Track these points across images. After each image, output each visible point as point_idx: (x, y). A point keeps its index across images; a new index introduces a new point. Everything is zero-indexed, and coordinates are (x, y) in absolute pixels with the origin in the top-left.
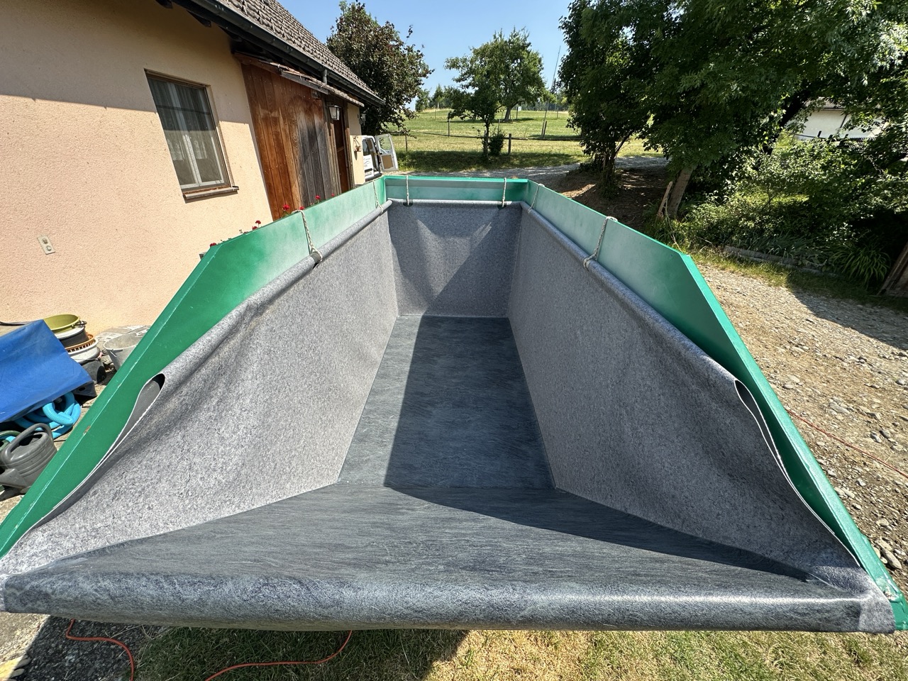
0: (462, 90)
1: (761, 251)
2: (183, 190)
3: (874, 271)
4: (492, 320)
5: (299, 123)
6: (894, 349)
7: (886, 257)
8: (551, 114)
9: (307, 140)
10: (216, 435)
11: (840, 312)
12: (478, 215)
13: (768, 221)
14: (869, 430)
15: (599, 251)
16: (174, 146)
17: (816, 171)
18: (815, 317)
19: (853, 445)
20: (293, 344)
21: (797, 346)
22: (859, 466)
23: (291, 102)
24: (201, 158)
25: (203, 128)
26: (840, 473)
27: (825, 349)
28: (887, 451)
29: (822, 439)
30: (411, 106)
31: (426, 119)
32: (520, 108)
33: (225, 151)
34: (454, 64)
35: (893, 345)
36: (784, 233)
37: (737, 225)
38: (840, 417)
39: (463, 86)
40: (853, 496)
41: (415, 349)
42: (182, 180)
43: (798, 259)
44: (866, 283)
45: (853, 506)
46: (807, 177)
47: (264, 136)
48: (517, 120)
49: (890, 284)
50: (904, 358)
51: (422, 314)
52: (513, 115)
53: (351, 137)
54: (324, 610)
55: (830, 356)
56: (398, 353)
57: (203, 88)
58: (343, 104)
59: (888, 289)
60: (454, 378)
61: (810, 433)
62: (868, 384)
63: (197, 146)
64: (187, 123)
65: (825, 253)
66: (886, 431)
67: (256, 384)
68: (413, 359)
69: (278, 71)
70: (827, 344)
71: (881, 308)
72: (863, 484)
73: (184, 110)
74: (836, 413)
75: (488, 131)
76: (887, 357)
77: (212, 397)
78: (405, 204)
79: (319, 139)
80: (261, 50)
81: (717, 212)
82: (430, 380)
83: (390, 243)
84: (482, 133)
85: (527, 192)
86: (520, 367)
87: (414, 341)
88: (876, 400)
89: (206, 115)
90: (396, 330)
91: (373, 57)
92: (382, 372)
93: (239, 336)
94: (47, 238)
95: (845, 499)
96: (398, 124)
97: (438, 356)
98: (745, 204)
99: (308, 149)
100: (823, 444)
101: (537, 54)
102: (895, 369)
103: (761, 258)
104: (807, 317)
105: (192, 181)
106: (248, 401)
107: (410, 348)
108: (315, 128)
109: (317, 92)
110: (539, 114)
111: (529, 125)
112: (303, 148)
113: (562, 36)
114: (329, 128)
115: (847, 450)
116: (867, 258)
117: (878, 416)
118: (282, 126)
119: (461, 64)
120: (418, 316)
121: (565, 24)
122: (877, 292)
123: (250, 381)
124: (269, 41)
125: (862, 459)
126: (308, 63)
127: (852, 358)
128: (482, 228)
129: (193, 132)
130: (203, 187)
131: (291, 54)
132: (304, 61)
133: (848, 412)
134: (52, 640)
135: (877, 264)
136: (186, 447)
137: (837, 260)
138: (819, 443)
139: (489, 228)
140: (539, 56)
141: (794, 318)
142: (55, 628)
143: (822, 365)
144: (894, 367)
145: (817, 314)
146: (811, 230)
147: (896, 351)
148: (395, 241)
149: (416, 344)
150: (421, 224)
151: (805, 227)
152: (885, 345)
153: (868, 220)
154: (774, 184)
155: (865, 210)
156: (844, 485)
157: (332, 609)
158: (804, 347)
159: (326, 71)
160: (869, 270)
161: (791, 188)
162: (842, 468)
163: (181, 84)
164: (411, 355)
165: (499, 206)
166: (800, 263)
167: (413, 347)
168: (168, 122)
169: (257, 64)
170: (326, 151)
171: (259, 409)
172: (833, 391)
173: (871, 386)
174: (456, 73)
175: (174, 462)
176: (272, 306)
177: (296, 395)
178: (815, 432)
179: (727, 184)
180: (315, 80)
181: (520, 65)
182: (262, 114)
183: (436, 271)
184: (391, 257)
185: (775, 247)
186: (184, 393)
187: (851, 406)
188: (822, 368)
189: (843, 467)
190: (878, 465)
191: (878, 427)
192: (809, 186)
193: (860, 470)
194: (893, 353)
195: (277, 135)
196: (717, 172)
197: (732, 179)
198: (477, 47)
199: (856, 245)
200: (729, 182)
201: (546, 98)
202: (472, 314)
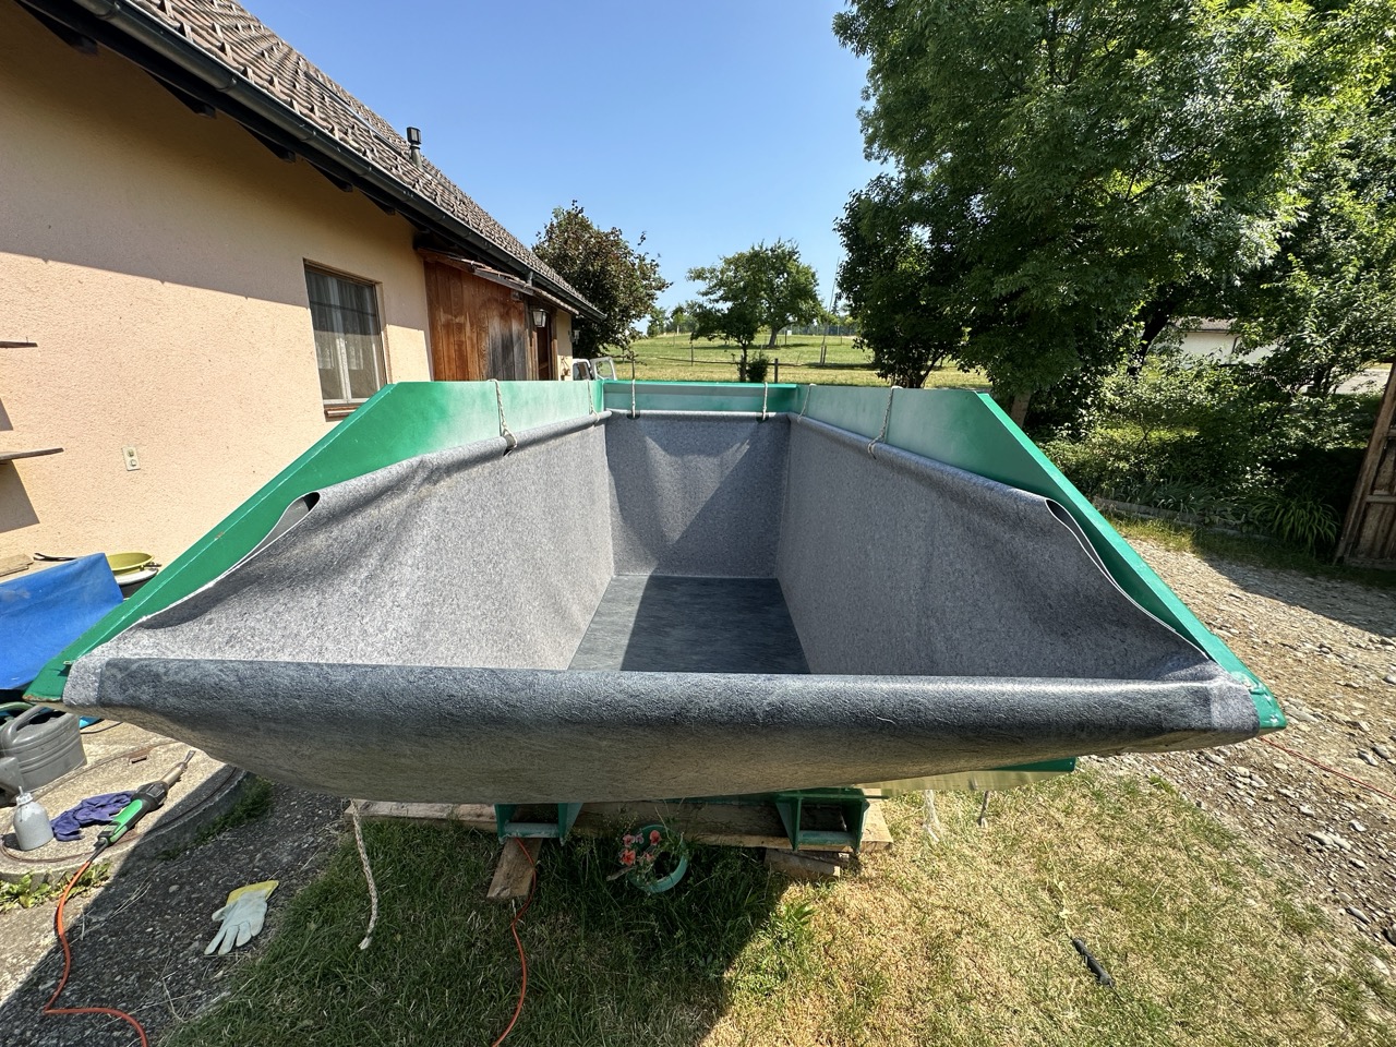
0: (709, 306)
1: (1148, 504)
2: (325, 406)
3: (1318, 530)
4: (753, 581)
5: (491, 331)
6: (1373, 636)
7: (1331, 511)
8: (831, 339)
9: (500, 350)
10: (358, 623)
11: (1280, 586)
12: (729, 431)
13: (1147, 461)
14: (1354, 746)
15: (887, 432)
16: (322, 350)
17: (1200, 395)
18: (1242, 592)
19: (1332, 769)
20: (469, 543)
21: (1220, 629)
22: (1349, 801)
23: (484, 305)
24: (355, 368)
25: (364, 332)
26: (1320, 811)
27: (1265, 633)
28: (1389, 779)
29: (1281, 758)
30: (642, 325)
31: (662, 345)
32: (789, 332)
33: (389, 361)
34: (699, 275)
35: (1370, 631)
36: (1175, 479)
37: (1105, 468)
38: (1304, 727)
39: (710, 301)
40: (1349, 847)
41: (637, 617)
42: (327, 394)
43: (1204, 515)
44: (1312, 548)
45: (1351, 862)
46: (1191, 404)
47: (443, 346)
48: (786, 346)
49: (1346, 549)
50: (1390, 648)
51: (649, 573)
52: (780, 339)
53: (559, 358)
54: (512, 694)
55: (1273, 643)
56: (613, 623)
57: (372, 285)
58: (552, 311)
59: (1347, 556)
60: (696, 654)
61: (1261, 750)
62: (1341, 682)
63: (353, 353)
64: (344, 325)
65: (1242, 506)
66: (1381, 748)
67: (416, 576)
68: (633, 631)
69: (471, 269)
70: (1267, 626)
71: (1343, 582)
72: (1361, 829)
73: (343, 308)
74: (1297, 722)
75: (746, 355)
76: (1363, 646)
77: (361, 567)
78: (630, 416)
79: (516, 349)
80: (453, 244)
81: (1074, 452)
82: (659, 657)
83: (607, 469)
84: (738, 359)
85: (795, 400)
86: (796, 640)
87: (637, 607)
88: (1356, 704)
89: (370, 318)
90: (610, 593)
91: (593, 266)
92: (587, 645)
93: (407, 497)
94: (134, 449)
95: (1336, 852)
96: (622, 346)
97: (673, 626)
98: (1112, 442)
99: (500, 363)
100: (1285, 767)
101: (809, 267)
102: (1378, 662)
103: (1149, 514)
104: (1231, 591)
105: (339, 396)
106: (404, 594)
107: (630, 616)
108: (511, 335)
109: (520, 293)
110: (817, 339)
111: (803, 352)
112: (493, 360)
113: (838, 239)
114: (531, 337)
115: (1325, 776)
116: (1302, 512)
117: (1364, 725)
118: (468, 333)
119: (708, 275)
120: (642, 576)
121: (841, 226)
122: (1331, 560)
123: (409, 566)
124: (463, 235)
125: (1352, 790)
126: (509, 263)
127: (1309, 646)
128: (735, 448)
129: (350, 336)
130: (353, 404)
131: (489, 251)
132: (505, 260)
133: (1315, 719)
134: (17, 1023)
135: (1320, 520)
136: (319, 620)
137: (1261, 515)
138: (1277, 765)
139: (746, 447)
140: (813, 270)
141: (1211, 592)
142: (24, 1005)
143: (1264, 655)
144: (1377, 659)
145: (1245, 588)
146: (1214, 474)
147: (1376, 638)
148: (613, 467)
149: (639, 611)
150: (651, 443)
151: (1203, 469)
152: (1356, 629)
153: (1290, 461)
154: (1146, 414)
155: (1283, 446)
156: (1331, 829)
157: (523, 693)
158: (1232, 630)
159: (532, 273)
160: (1310, 528)
161: (1172, 420)
162: (1322, 803)
163: (343, 279)
164: (631, 625)
165: (759, 419)
166: (1207, 521)
167: (634, 615)
168: (320, 322)
169: (445, 262)
170: (524, 364)
171: (417, 612)
172: (1286, 691)
173: (1347, 685)
174: (702, 285)
175: (304, 633)
176: (448, 479)
177: (464, 618)
178: (1269, 750)
179: (1082, 415)
180: (518, 279)
181: (787, 280)
182: (443, 320)
183: (670, 509)
184: (607, 488)
185: (1167, 498)
186: (334, 535)
187: (1319, 711)
188: (1264, 658)
189: (1323, 801)
190: (1380, 800)
191: (1368, 743)
192: (1197, 416)
193: (1353, 807)
194: (1371, 640)
195: (460, 344)
196: (1064, 400)
197: (1087, 407)
198: (730, 256)
199: (1283, 495)
200: (1084, 412)
201: (824, 319)
202: (724, 573)
